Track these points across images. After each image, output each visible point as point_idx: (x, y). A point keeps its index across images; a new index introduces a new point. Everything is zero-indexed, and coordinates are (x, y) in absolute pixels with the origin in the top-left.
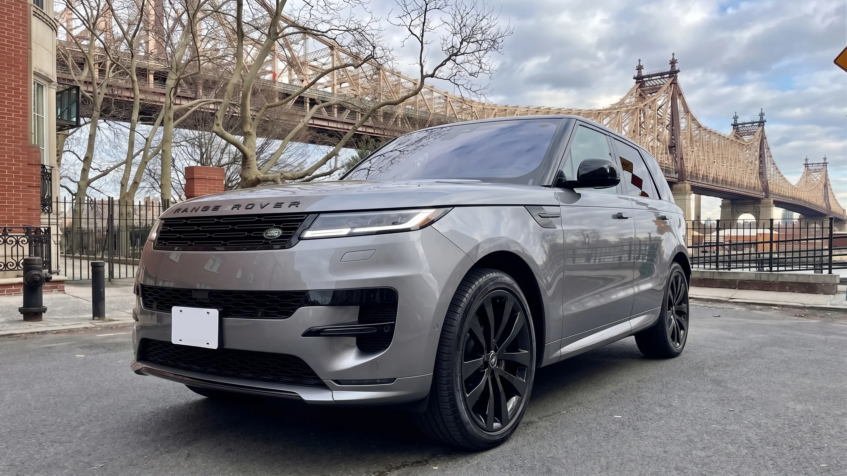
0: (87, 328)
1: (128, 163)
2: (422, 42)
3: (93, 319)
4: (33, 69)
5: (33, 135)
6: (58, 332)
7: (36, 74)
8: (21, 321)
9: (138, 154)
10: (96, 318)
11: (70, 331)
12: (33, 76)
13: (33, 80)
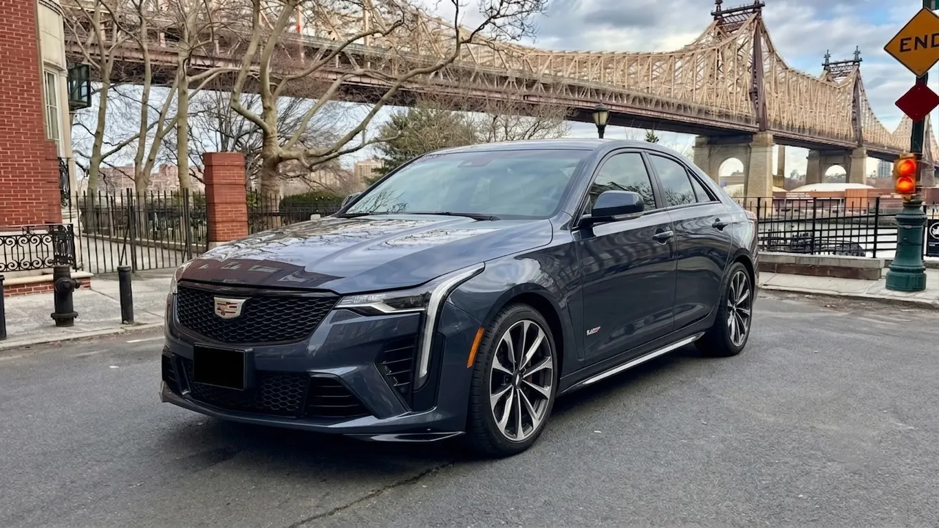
0: (117, 333)
1: (141, 137)
2: (457, 5)
3: (123, 323)
4: (43, 60)
5: (48, 128)
6: (91, 338)
7: (46, 64)
8: (54, 326)
9: (152, 126)
10: (125, 322)
11: (101, 337)
12: (43, 67)
13: (43, 71)
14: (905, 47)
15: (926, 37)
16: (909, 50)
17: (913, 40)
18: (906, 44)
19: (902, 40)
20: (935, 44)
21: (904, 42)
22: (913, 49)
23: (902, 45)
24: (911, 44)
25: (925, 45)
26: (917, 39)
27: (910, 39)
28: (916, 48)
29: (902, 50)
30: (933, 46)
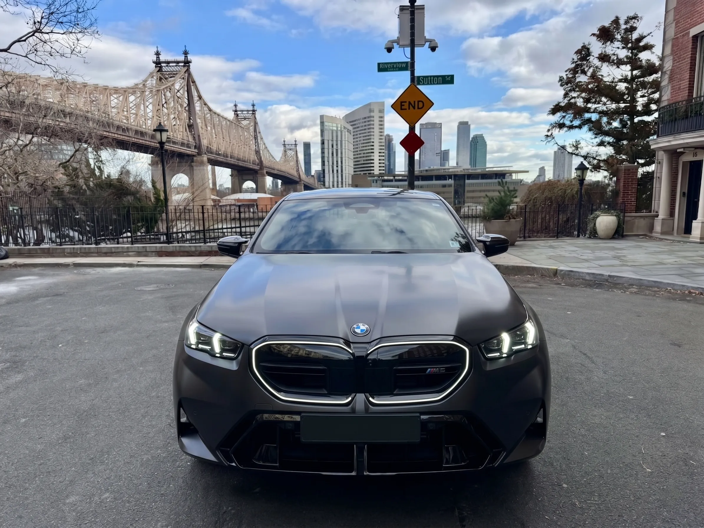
14: (403, 107)
15: (415, 102)
16: (406, 109)
17: (408, 103)
18: (404, 105)
19: (401, 102)
20: (420, 107)
21: (403, 104)
22: (408, 109)
23: (402, 105)
24: (406, 106)
25: (414, 108)
26: (410, 103)
27: (406, 102)
28: (409, 109)
29: (401, 109)
30: (418, 108)
